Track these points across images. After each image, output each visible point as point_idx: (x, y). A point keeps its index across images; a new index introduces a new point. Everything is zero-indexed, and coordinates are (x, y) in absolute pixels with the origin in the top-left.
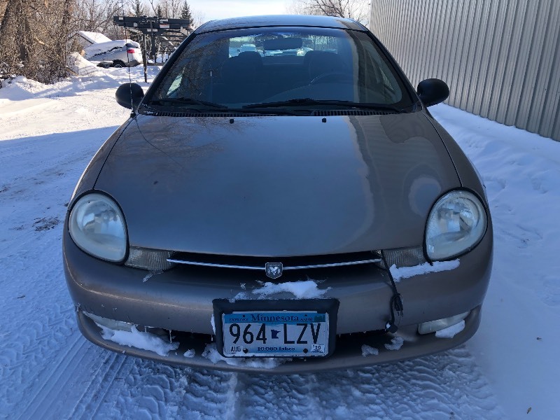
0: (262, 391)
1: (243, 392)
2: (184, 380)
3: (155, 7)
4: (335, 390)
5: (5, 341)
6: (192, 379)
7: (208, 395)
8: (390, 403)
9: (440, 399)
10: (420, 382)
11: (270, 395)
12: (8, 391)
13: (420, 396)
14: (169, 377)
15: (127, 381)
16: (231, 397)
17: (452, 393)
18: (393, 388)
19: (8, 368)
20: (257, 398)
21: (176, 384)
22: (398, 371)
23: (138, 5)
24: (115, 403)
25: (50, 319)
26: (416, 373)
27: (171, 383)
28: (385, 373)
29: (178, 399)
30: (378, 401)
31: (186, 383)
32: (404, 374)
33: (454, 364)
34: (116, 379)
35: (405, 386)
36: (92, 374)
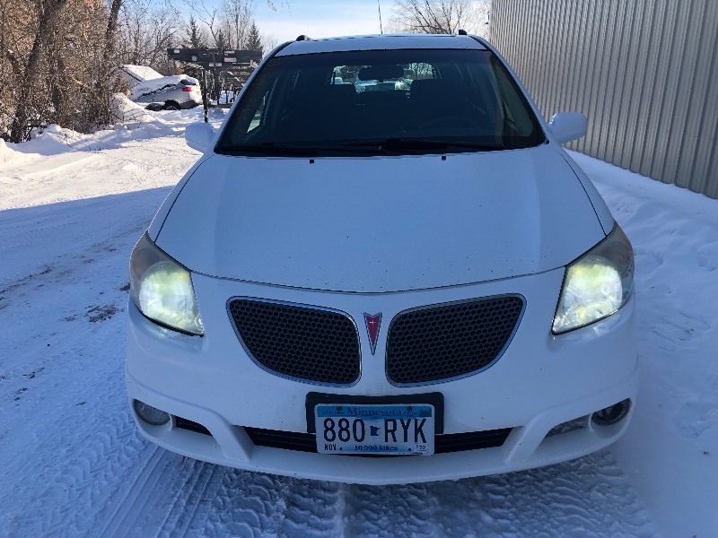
0: (375, 516)
1: (353, 517)
2: (282, 503)
3: (215, 32)
4: (461, 515)
5: (67, 457)
6: (291, 503)
7: (311, 521)
8: (528, 531)
9: (587, 526)
10: (562, 506)
11: (384, 521)
13: (562, 522)
14: (263, 499)
15: (215, 503)
16: (339, 523)
17: (601, 520)
18: (530, 513)
20: (368, 524)
21: (272, 508)
22: (536, 492)
23: (194, 31)
24: (204, 529)
25: (118, 430)
26: (557, 495)
27: (266, 506)
28: (519, 495)
29: (276, 525)
30: (513, 528)
31: (285, 507)
32: (543, 496)
33: (603, 484)
34: (202, 501)
35: (544, 510)
36: (173, 496)
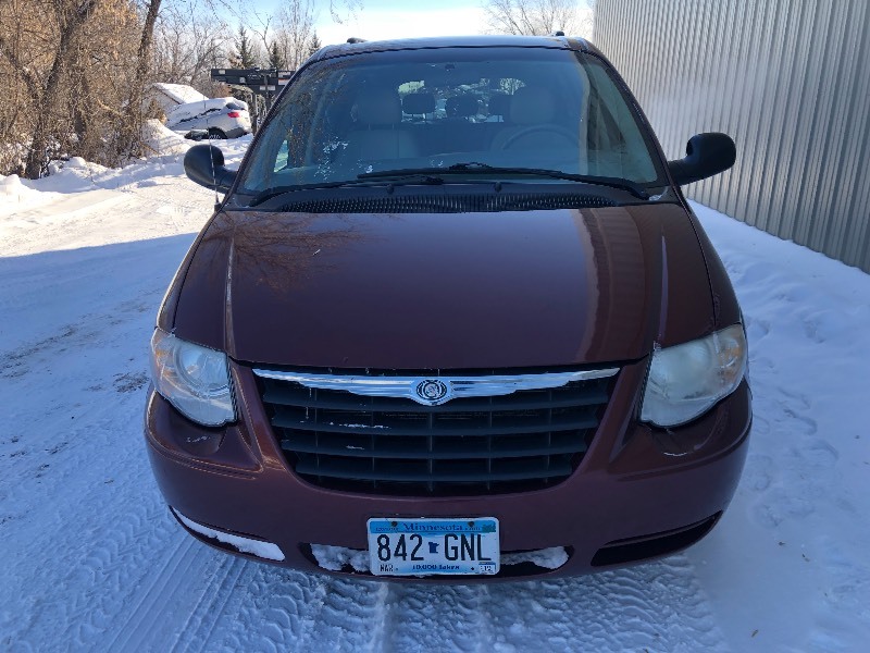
0: (420, 604)
1: (396, 605)
2: (322, 590)
3: (269, 45)
4: (511, 604)
5: (93, 538)
6: (331, 589)
7: (352, 609)
8: (580, 622)
9: (643, 617)
10: (620, 597)
11: (429, 609)
12: (103, 600)
13: (618, 613)
14: (302, 585)
15: (250, 589)
16: (380, 610)
17: (659, 611)
18: (586, 603)
19: (101, 572)
20: (412, 612)
21: (311, 594)
22: (594, 582)
23: (244, 43)
24: (238, 615)
25: (148, 511)
26: (616, 585)
27: (305, 592)
28: (576, 585)
29: (314, 612)
30: (564, 618)
31: (324, 594)
32: (601, 586)
33: (667, 575)
34: (236, 586)
35: (600, 601)
36: (206, 581)
